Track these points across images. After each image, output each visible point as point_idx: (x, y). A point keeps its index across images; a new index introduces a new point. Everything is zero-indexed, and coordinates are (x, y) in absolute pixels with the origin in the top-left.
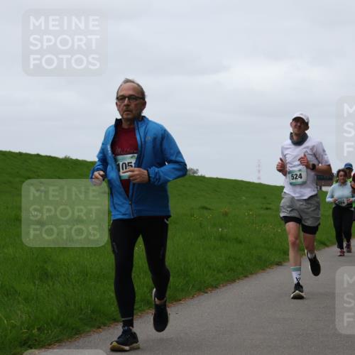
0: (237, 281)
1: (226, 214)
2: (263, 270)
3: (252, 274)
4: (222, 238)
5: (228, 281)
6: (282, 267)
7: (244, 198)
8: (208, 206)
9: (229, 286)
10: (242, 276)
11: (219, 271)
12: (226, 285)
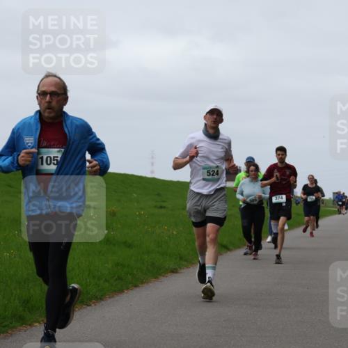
0: (126, 291)
1: (113, 214)
4: (109, 242)
5: (115, 291)
7: (135, 195)
9: (117, 298)
10: (131, 285)
11: (106, 281)
12: (113, 297)
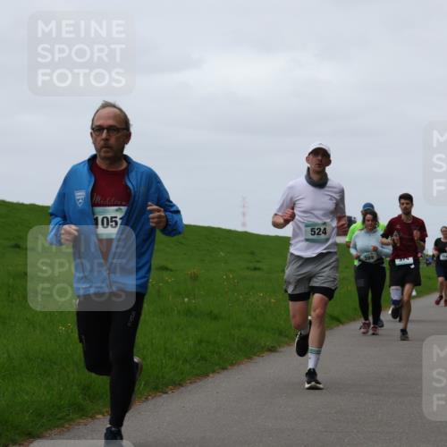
0: (211, 375)
1: (195, 278)
2: (250, 358)
3: (232, 364)
4: (189, 312)
6: (277, 354)
7: (222, 254)
8: (170, 266)
10: (217, 367)
11: (185, 361)
12: (195, 382)
